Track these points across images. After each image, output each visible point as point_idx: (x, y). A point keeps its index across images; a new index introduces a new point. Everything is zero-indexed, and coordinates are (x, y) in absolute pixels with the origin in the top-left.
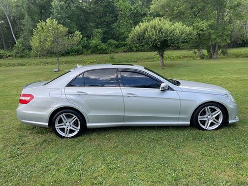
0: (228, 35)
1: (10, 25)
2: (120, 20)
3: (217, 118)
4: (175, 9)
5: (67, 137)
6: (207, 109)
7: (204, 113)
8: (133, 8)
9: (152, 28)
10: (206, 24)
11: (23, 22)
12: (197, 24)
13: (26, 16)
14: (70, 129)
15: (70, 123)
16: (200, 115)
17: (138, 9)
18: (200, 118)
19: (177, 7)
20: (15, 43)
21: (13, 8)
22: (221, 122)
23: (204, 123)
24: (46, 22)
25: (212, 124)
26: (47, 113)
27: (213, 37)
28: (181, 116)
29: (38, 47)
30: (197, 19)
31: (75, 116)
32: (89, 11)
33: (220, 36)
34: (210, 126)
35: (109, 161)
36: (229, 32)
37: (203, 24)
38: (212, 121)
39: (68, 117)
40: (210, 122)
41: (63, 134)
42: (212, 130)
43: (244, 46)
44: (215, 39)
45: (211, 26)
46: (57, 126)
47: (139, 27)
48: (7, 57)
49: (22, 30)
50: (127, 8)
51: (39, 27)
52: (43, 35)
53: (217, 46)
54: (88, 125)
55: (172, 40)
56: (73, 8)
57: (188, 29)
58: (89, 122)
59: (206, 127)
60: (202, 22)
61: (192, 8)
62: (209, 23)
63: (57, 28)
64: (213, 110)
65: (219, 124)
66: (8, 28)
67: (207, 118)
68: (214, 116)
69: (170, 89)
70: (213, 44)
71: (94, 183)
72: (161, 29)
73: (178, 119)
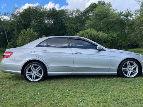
0: (128, 40)
1: (6, 35)
2: (68, 33)
3: (135, 69)
4: (98, 26)
5: (33, 82)
6: (128, 63)
7: (126, 66)
8: (75, 27)
9: (86, 33)
10: (115, 34)
11: (14, 33)
12: (110, 34)
13: (16, 30)
14: (36, 76)
15: (36, 71)
16: (124, 68)
17: (78, 27)
18: (123, 69)
19: (99, 25)
20: (8, 44)
21: (8, 26)
22: (137, 72)
23: (126, 72)
24: (27, 30)
25: (132, 74)
26: (21, 64)
27: (120, 41)
28: (111, 68)
29: (21, 43)
30: (110, 31)
31: (40, 67)
32: (51, 28)
33: (123, 41)
34: (131, 75)
35: (63, 92)
36: (128, 38)
37: (114, 34)
38: (132, 71)
39: (35, 67)
40: (130, 72)
41: (31, 80)
42: (132, 78)
43: (137, 48)
44: (121, 42)
45: (118, 35)
46: (27, 74)
47: (79, 33)
48: (2, 52)
49: (13, 37)
50: (72, 26)
51: (22, 32)
52: (24, 37)
53: (122, 46)
54: (48, 73)
55: (97, 40)
56: (42, 26)
57: (106, 35)
58: (49, 71)
59: (128, 76)
60: (113, 33)
61: (107, 26)
62: (117, 33)
63: (33, 34)
64: (132, 64)
65: (137, 74)
66: (5, 36)
67: (128, 69)
68: (133, 68)
69: (102, 50)
70: (120, 45)
71: (52, 103)
72: (91, 34)
73: (109, 70)
